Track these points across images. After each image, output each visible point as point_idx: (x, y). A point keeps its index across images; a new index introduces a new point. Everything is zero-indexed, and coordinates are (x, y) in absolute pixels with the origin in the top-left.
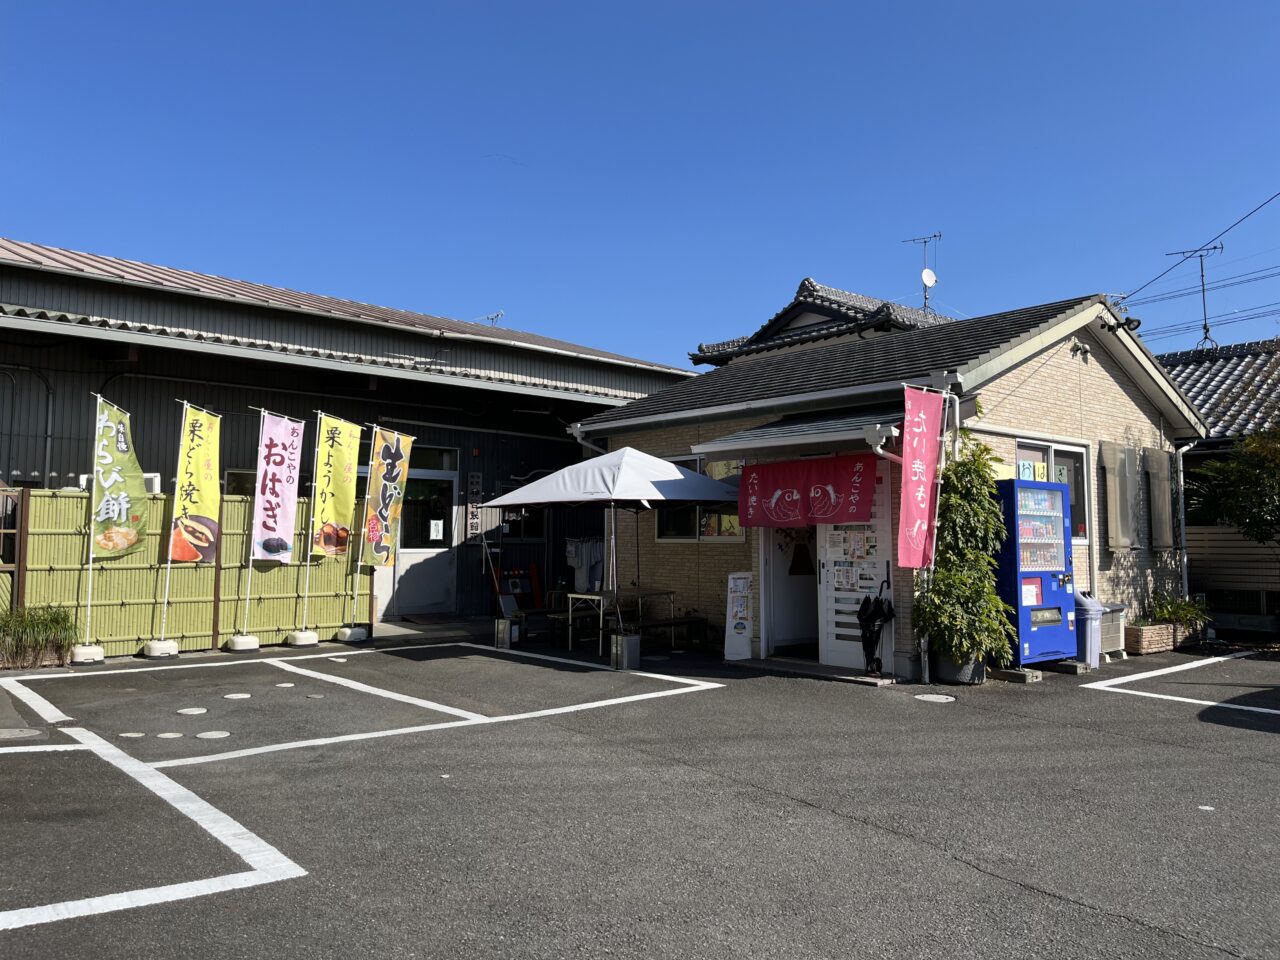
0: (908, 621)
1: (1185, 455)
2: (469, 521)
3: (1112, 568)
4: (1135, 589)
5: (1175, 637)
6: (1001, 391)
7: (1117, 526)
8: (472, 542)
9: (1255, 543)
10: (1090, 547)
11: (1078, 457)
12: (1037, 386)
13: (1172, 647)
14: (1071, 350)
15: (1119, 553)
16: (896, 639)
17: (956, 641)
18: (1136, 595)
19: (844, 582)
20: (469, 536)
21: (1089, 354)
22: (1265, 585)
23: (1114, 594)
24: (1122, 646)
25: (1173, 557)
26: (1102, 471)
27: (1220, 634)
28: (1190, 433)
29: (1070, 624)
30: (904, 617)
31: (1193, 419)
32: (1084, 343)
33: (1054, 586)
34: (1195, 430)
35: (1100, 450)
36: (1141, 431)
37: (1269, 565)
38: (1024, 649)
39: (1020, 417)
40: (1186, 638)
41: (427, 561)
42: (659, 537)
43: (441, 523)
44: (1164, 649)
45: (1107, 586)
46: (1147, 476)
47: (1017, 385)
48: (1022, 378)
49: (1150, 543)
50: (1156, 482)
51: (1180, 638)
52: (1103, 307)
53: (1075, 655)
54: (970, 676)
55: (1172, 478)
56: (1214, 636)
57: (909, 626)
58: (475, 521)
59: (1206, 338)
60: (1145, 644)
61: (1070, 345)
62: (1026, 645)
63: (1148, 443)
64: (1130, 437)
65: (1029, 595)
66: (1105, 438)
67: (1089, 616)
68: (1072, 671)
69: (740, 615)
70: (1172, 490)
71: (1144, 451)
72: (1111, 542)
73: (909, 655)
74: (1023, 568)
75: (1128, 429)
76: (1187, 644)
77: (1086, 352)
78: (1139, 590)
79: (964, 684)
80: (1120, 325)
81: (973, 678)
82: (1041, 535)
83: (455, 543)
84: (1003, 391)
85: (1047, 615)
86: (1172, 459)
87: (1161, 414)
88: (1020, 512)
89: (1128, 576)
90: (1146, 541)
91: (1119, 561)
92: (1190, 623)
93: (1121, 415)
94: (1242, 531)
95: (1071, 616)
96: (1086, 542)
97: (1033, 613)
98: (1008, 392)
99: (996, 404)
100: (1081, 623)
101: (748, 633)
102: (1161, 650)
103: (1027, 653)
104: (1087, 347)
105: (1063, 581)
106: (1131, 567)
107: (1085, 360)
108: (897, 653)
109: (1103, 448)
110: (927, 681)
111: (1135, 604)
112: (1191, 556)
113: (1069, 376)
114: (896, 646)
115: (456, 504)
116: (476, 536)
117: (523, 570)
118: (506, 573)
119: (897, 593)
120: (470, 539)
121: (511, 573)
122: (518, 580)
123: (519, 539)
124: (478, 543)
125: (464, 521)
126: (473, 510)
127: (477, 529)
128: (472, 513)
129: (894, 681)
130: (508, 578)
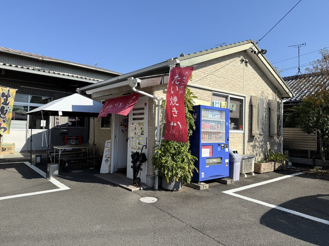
0: (151, 162)
1: (284, 103)
2: (56, 121)
3: (253, 141)
4: (262, 149)
5: (275, 166)
6: (206, 72)
7: (256, 126)
8: (57, 128)
9: (306, 134)
10: (244, 134)
11: (241, 101)
12: (224, 72)
13: (273, 170)
14: (240, 61)
15: (257, 136)
16: (147, 169)
17: (166, 172)
18: (262, 151)
19: (134, 146)
20: (55, 126)
21: (248, 64)
22: (310, 148)
23: (253, 151)
24: (253, 170)
25: (278, 138)
26: (251, 106)
27: (294, 164)
28: (286, 96)
29: (227, 164)
30: (150, 161)
31: (287, 91)
32: (246, 59)
33: (219, 149)
34: (288, 94)
35: (251, 99)
36: (268, 94)
37: (311, 141)
38: (201, 175)
39: (215, 83)
40: (279, 167)
41: (38, 133)
42: (101, 127)
43: (45, 121)
44: (270, 171)
45: (251, 148)
46: (269, 110)
47: (214, 71)
48: (217, 68)
49: (270, 133)
50: (273, 112)
51: (277, 167)
52: (253, 45)
53: (228, 176)
54: (172, 187)
55: (278, 110)
56: (291, 165)
57: (151, 165)
58: (58, 121)
59: (299, 72)
60: (262, 169)
61: (240, 59)
62: (203, 173)
63: (270, 98)
64: (264, 95)
65: (205, 153)
66: (253, 94)
67: (235, 161)
68: (225, 183)
69: (108, 156)
70: (278, 115)
71: (269, 101)
72: (253, 132)
73: (151, 177)
74: (203, 141)
75: (263, 92)
76: (280, 169)
77: (246, 62)
78: (264, 149)
79: (170, 191)
80: (259, 52)
81: (174, 188)
82: (214, 128)
83: (50, 128)
84: (207, 73)
85: (215, 160)
86: (279, 104)
87: (276, 88)
88: (202, 118)
89: (260, 144)
90: (268, 132)
91: (256, 139)
92: (281, 161)
93: (261, 87)
94: (302, 130)
95: (227, 161)
96: (243, 132)
97: (207, 160)
98: (209, 73)
99: (203, 77)
100: (231, 163)
101: (109, 163)
102: (269, 171)
103: (203, 176)
104: (247, 60)
105: (224, 147)
106: (261, 142)
107: (246, 66)
108: (147, 176)
109: (252, 98)
110: (157, 188)
111: (262, 155)
112: (285, 138)
113: (238, 70)
114: (147, 173)
115: (51, 116)
116: (58, 126)
117: (76, 137)
118: (69, 138)
119: (148, 151)
120: (56, 127)
121: (71, 138)
122: (74, 140)
123: (75, 127)
124: (59, 128)
125: (54, 121)
126: (57, 117)
127: (58, 123)
128: (57, 118)
129: (142, 188)
130: (70, 139)
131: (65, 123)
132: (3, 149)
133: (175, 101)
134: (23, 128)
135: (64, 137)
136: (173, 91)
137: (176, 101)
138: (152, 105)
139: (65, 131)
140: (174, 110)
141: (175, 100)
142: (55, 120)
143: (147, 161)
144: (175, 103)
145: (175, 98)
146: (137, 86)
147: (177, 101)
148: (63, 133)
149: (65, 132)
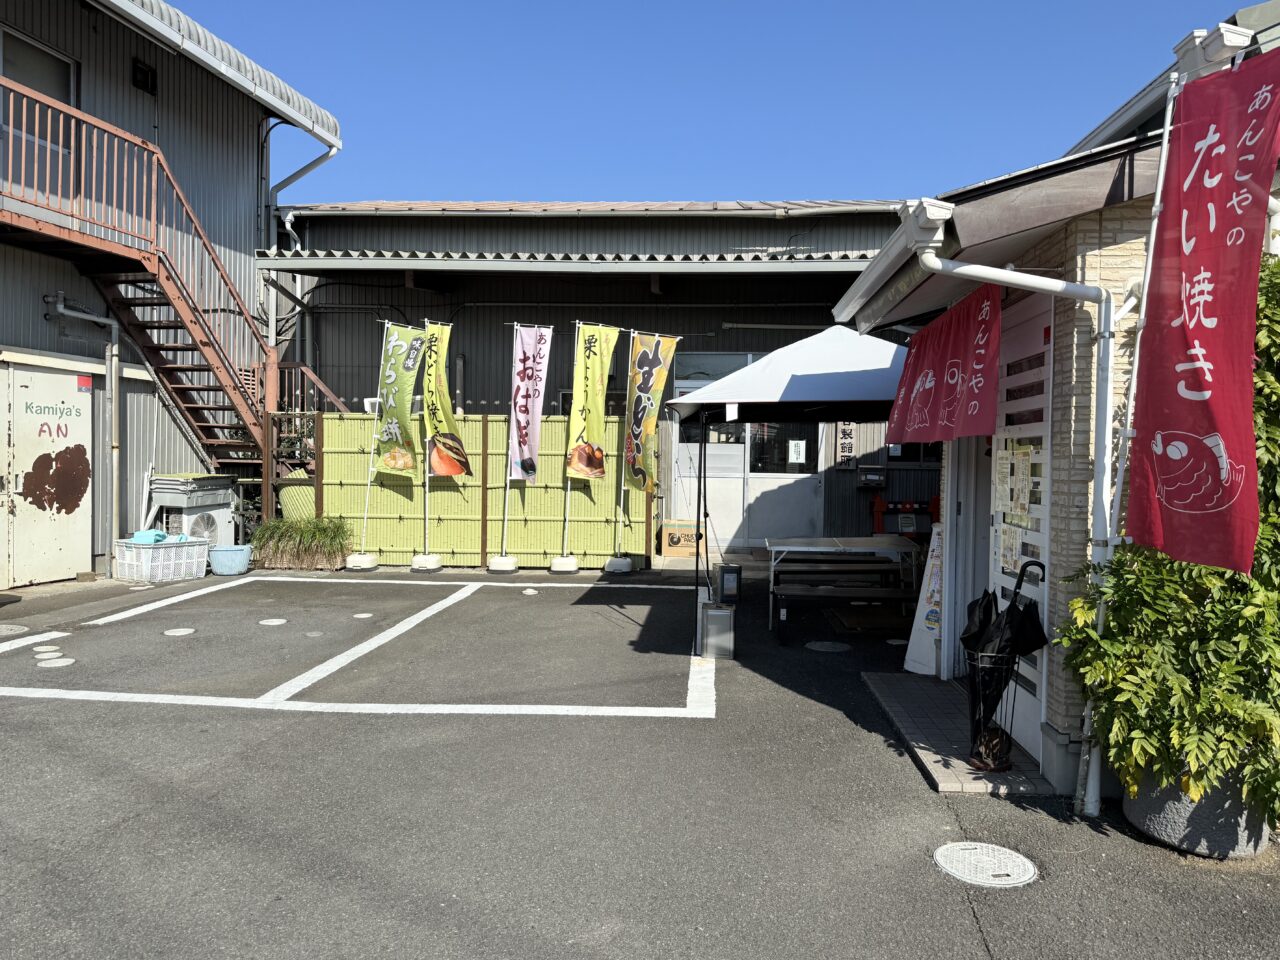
2: (840, 441)
8: (843, 467)
16: (1048, 694)
19: (1009, 558)
20: (839, 460)
41: (782, 488)
43: (802, 444)
54: (1182, 829)
57: (1063, 673)
58: (848, 440)
69: (937, 597)
79: (1167, 846)
81: (1192, 838)
83: (822, 467)
101: (938, 630)
114: (1048, 712)
115: (822, 421)
116: (849, 459)
117: (920, 504)
118: (891, 506)
119: (1050, 593)
120: (841, 463)
121: (900, 506)
122: (913, 516)
123: (917, 463)
124: (851, 468)
125: (834, 442)
126: (844, 427)
127: (850, 451)
128: (844, 432)
129: (1003, 790)
130: (896, 512)
131: (876, 449)
132: (673, 538)
133: (1201, 299)
134: (734, 470)
135: (872, 505)
136: (1193, 241)
137: (1206, 302)
138: (1067, 334)
139: (873, 481)
140: (1194, 358)
141: (1201, 293)
142: (838, 439)
143: (1045, 648)
144: (1200, 310)
145: (1199, 282)
146: (943, 242)
147: (1209, 298)
148: (868, 489)
149: (873, 485)
